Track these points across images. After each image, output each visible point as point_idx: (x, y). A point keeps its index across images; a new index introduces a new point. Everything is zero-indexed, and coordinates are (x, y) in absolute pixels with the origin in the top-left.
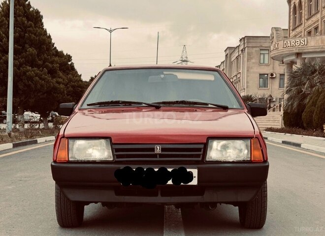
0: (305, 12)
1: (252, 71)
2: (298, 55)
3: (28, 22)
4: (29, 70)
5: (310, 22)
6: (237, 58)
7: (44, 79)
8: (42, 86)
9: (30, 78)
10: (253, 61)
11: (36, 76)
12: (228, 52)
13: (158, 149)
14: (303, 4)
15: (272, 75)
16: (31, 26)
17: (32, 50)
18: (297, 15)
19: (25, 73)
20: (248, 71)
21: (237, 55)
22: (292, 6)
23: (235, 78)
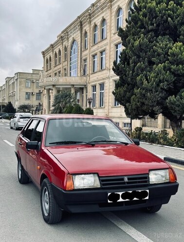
0: (53, 63)
1: (22, 90)
2: (54, 86)
5: (56, 68)
6: (13, 83)
10: (22, 85)
12: (7, 79)
13: (126, 179)
14: (52, 59)
15: (32, 93)
18: (49, 64)
20: (20, 90)
21: (13, 81)
22: (46, 59)
23: (12, 94)
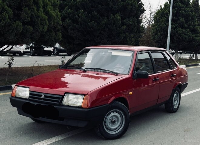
3: (182, 5)
4: (180, 30)
7: (187, 35)
8: (186, 38)
9: (180, 34)
11: (183, 33)
16: (183, 7)
17: (182, 20)
19: (177, 32)
